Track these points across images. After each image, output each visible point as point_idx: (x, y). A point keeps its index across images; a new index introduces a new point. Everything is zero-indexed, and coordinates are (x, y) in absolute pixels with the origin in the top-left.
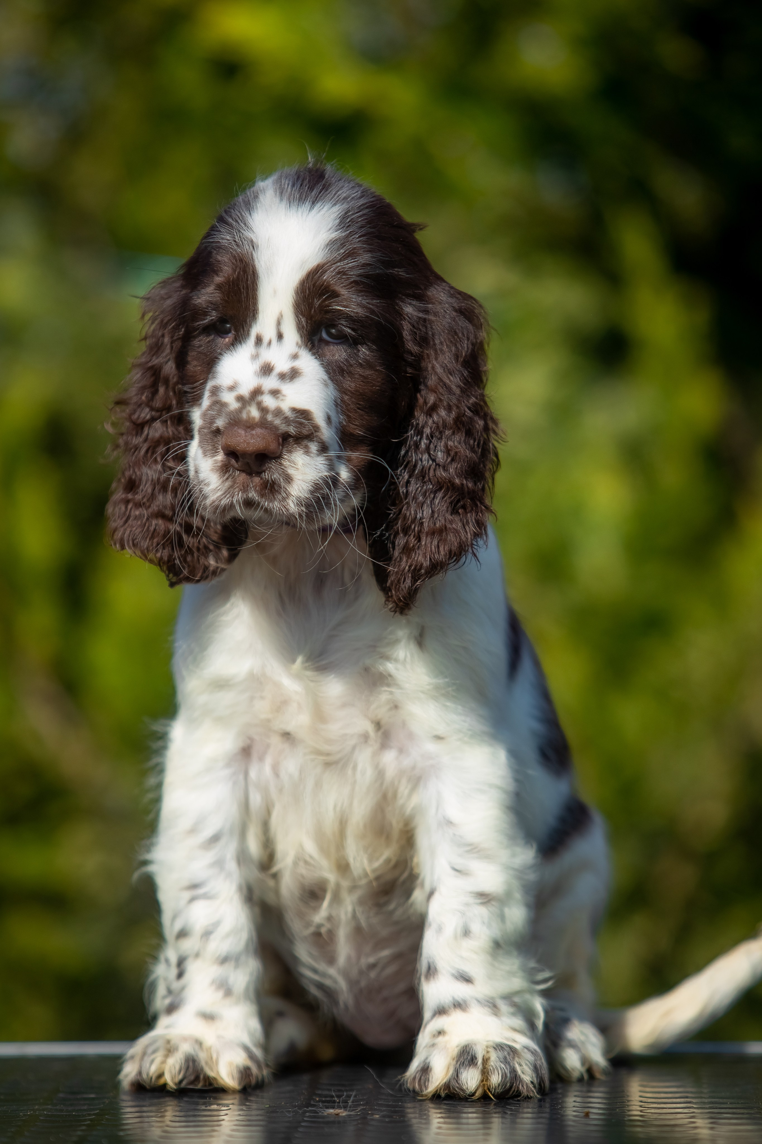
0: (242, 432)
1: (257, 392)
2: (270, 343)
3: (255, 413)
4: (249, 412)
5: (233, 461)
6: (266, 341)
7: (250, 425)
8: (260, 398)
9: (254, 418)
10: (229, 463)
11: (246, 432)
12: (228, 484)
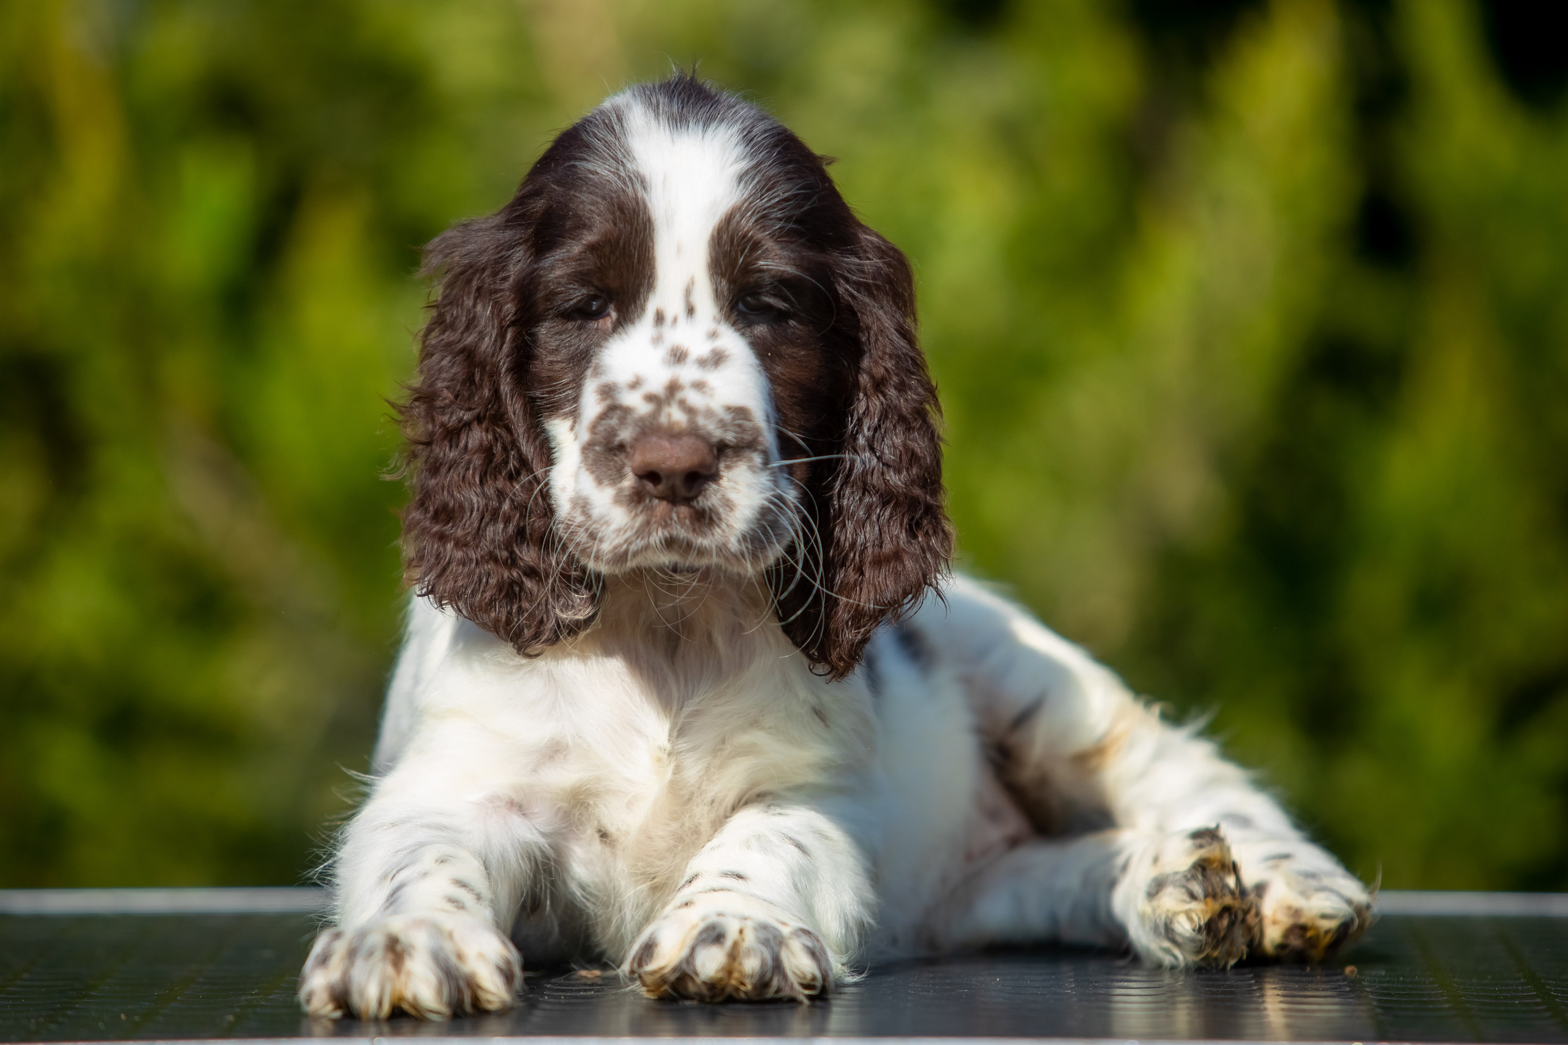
0: (665, 444)
1: (673, 388)
2: (675, 320)
3: (676, 415)
4: (669, 415)
5: (649, 486)
6: (669, 317)
7: (673, 434)
8: (680, 395)
9: (677, 423)
10: (644, 487)
11: (671, 443)
12: (640, 520)
